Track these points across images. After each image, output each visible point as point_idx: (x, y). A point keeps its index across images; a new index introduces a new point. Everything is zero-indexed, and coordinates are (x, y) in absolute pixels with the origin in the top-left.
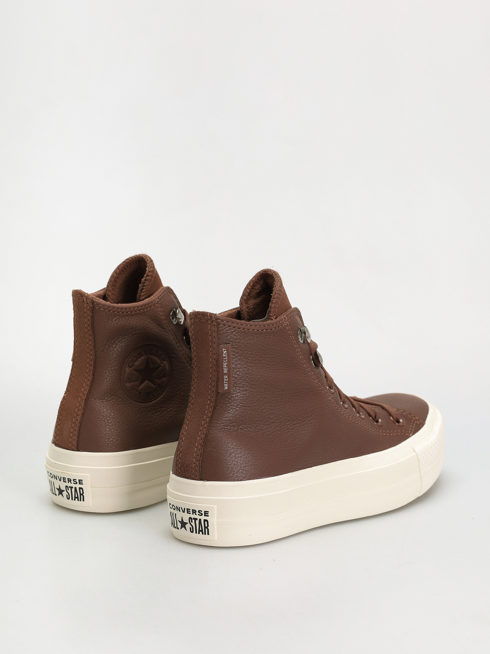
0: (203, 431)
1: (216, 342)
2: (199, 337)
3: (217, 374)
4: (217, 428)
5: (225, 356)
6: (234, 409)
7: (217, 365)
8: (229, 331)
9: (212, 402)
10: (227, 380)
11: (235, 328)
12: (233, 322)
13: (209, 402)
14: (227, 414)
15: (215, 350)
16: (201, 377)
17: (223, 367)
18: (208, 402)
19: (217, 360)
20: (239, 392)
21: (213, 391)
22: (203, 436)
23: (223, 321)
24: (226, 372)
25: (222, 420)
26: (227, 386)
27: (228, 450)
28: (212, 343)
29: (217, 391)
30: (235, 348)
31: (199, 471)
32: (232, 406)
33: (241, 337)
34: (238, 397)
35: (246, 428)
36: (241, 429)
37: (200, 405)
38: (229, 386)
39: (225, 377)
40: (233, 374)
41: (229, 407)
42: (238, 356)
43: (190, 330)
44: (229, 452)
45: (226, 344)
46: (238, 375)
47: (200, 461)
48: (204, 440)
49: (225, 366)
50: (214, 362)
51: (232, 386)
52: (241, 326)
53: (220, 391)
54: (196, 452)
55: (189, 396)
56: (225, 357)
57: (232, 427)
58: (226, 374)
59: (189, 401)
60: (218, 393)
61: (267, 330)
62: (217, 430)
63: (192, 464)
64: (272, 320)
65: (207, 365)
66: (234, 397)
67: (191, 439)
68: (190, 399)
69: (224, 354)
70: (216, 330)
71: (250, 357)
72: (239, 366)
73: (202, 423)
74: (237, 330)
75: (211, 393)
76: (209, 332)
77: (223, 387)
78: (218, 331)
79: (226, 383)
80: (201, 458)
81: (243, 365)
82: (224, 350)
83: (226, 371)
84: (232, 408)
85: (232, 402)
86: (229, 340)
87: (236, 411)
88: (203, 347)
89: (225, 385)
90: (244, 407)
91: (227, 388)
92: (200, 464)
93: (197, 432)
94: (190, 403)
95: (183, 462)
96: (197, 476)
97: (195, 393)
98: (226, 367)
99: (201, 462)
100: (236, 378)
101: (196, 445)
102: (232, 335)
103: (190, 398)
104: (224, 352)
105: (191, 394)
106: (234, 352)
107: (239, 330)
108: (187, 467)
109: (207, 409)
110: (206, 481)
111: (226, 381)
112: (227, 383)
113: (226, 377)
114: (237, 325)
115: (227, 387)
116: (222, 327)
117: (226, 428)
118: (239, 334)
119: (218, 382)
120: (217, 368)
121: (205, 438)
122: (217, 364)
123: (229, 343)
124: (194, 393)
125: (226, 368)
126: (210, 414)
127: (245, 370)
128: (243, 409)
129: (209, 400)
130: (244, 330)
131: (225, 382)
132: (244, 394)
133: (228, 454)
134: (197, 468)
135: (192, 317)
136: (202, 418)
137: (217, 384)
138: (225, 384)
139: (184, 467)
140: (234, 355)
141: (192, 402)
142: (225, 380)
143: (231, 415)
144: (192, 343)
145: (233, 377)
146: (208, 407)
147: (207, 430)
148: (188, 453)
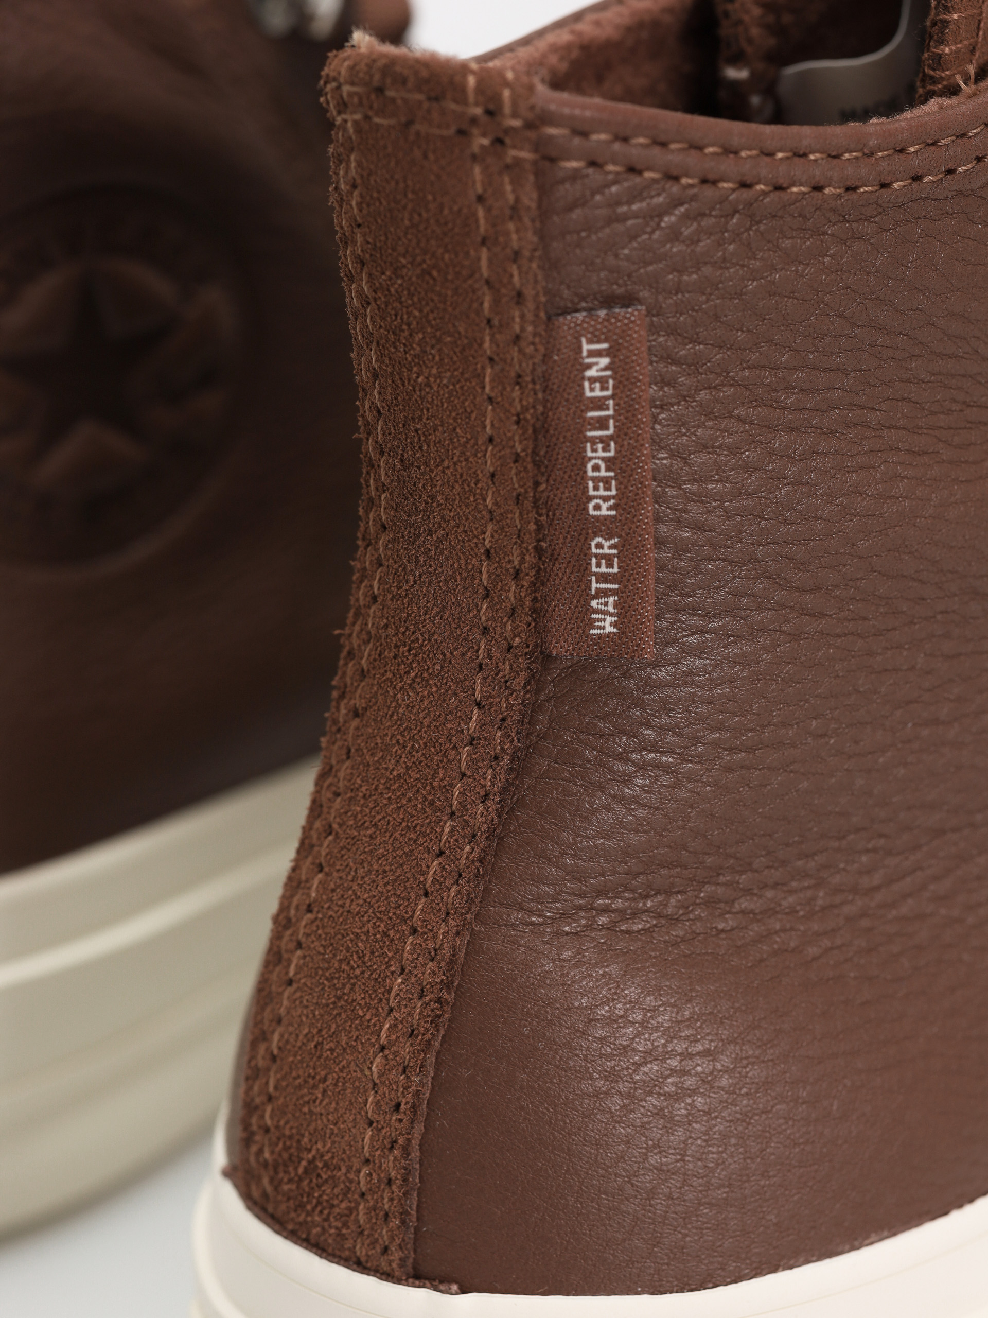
0: (435, 937)
1: (529, 292)
2: (401, 249)
3: (540, 527)
4: (531, 912)
5: (598, 393)
6: (665, 768)
7: (537, 465)
8: (629, 203)
9: (503, 720)
10: (616, 570)
11: (676, 179)
12: (663, 138)
13: (482, 725)
14: (608, 808)
15: (524, 354)
16: (419, 536)
17: (584, 477)
18: (472, 725)
19: (538, 425)
20: (700, 651)
21: (510, 648)
22: (430, 973)
23: (584, 134)
24: (604, 512)
25: (574, 856)
26: (611, 615)
27: (612, 1076)
28: (496, 302)
29: (536, 646)
30: (672, 331)
31: (403, 1222)
32: (650, 751)
33: (720, 244)
34: (694, 684)
35: (748, 892)
36: (711, 902)
37: (412, 738)
38: (624, 613)
39: (599, 546)
40: (658, 520)
41: (623, 758)
42: (698, 390)
43: (338, 182)
44: (623, 1087)
45: (609, 301)
46: (698, 527)
47: (406, 1151)
48: (439, 1001)
49: (596, 468)
50: (511, 439)
51: (649, 610)
52: (727, 165)
53: (559, 648)
54: (383, 1083)
55: (342, 647)
56: (599, 404)
57: (647, 897)
58: (604, 527)
59: (334, 688)
60: (548, 659)
61: (917, 178)
62: (532, 924)
63: (356, 1163)
64: (954, 91)
65: (463, 453)
66: (659, 685)
67: (344, 985)
68: (344, 674)
69: (592, 380)
70: (529, 198)
71: (788, 389)
72: (703, 457)
73: (424, 874)
74: (693, 198)
75: (490, 657)
76: (474, 215)
77: (584, 617)
78: (544, 213)
79: (605, 593)
80: (419, 1128)
81: (734, 450)
82: (591, 354)
83: (604, 506)
84: (643, 767)
85: (649, 725)
86: (629, 276)
87: (677, 785)
88: (428, 322)
89: (594, 603)
90: (732, 750)
91: (609, 629)
92: (408, 1171)
93: (385, 934)
94: (342, 696)
95: (291, 1137)
96: (386, 1250)
97: (378, 638)
98: (603, 473)
99: (415, 1154)
100: (682, 549)
101: (383, 1035)
102: (653, 232)
103: (346, 664)
104: (589, 366)
105: (350, 635)
106: (670, 358)
107: (708, 192)
108: (319, 1176)
109: (464, 775)
110: (455, 1287)
111: (602, 578)
112: (614, 592)
113: (606, 544)
114: (692, 159)
115: (609, 619)
116: (575, 176)
117: (605, 910)
118: (707, 222)
119: (543, 584)
120: (537, 484)
121: (448, 986)
122: (535, 452)
123: (628, 300)
124: (369, 633)
125: (606, 481)
126: (481, 808)
127: (752, 481)
128: (729, 769)
129: (478, 705)
130: (745, 194)
131: (594, 585)
132: (741, 661)
133: (615, 1103)
134: (391, 1200)
135: (351, 95)
136: (424, 835)
137: (535, 600)
138: (594, 597)
139: (296, 1169)
140: (664, 382)
141: (359, 703)
142: (594, 569)
143: (640, 813)
144: (351, 279)
145: (660, 543)
146: (474, 761)
147: (458, 933)
148: (324, 1080)
